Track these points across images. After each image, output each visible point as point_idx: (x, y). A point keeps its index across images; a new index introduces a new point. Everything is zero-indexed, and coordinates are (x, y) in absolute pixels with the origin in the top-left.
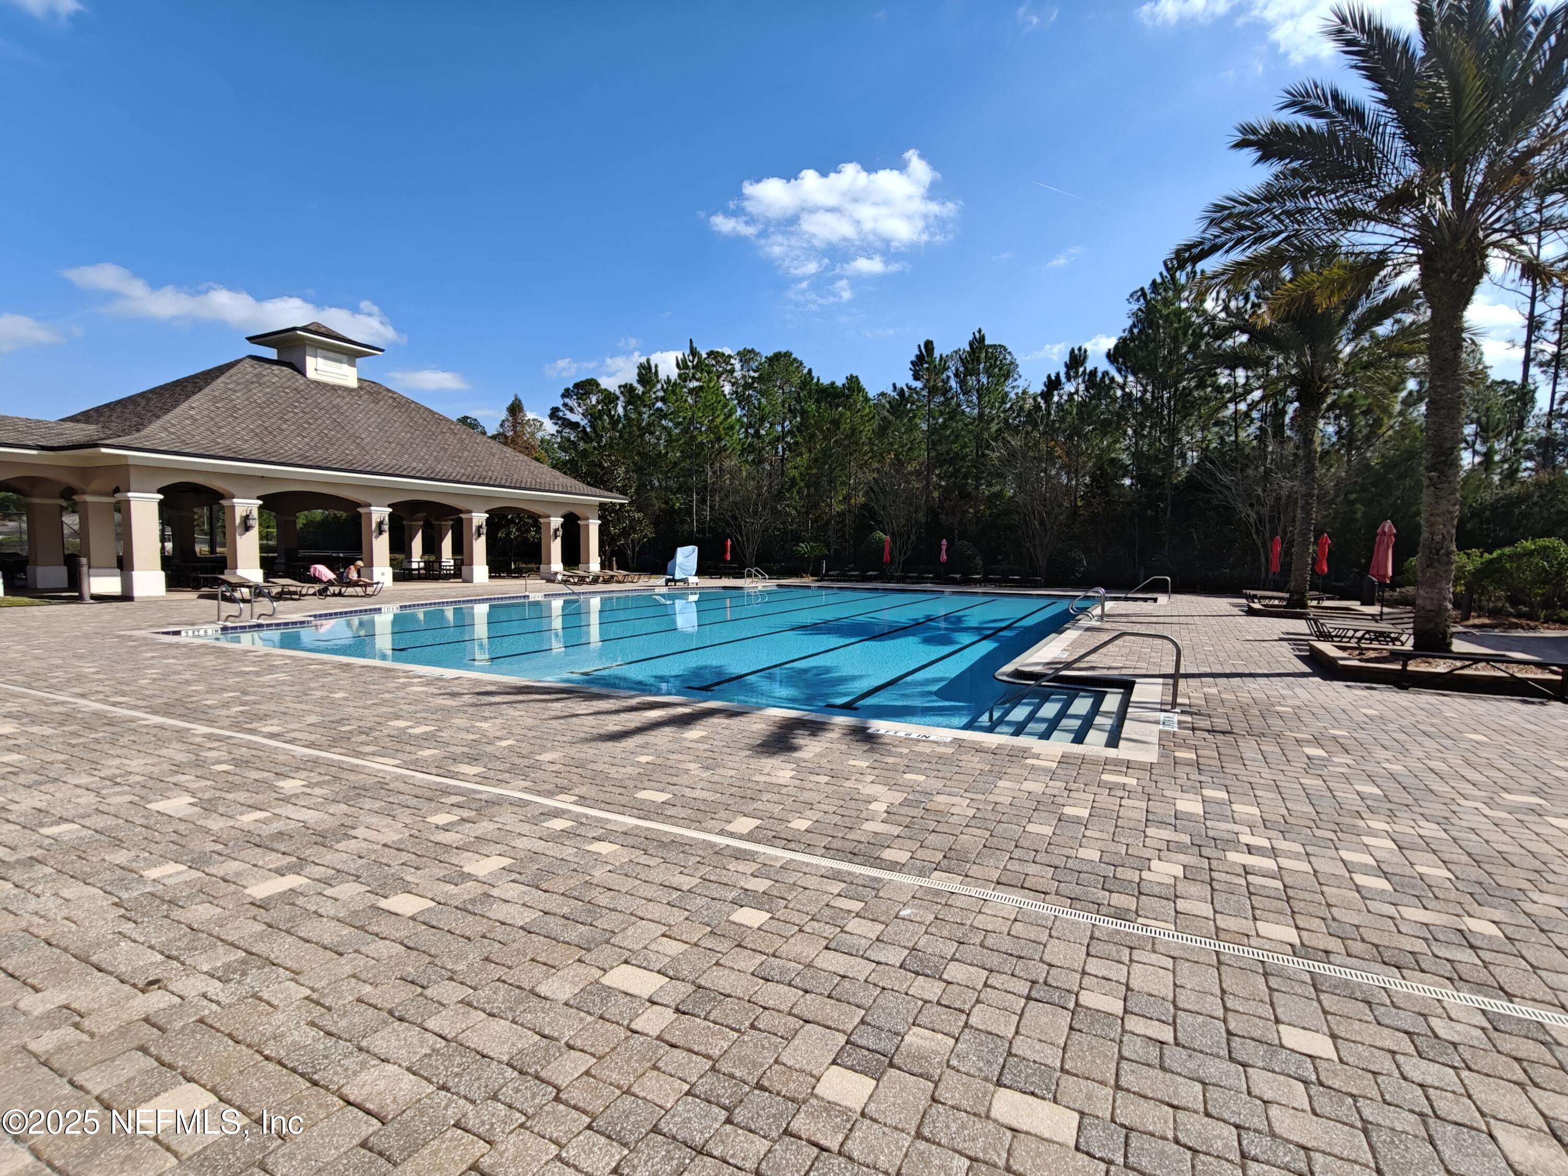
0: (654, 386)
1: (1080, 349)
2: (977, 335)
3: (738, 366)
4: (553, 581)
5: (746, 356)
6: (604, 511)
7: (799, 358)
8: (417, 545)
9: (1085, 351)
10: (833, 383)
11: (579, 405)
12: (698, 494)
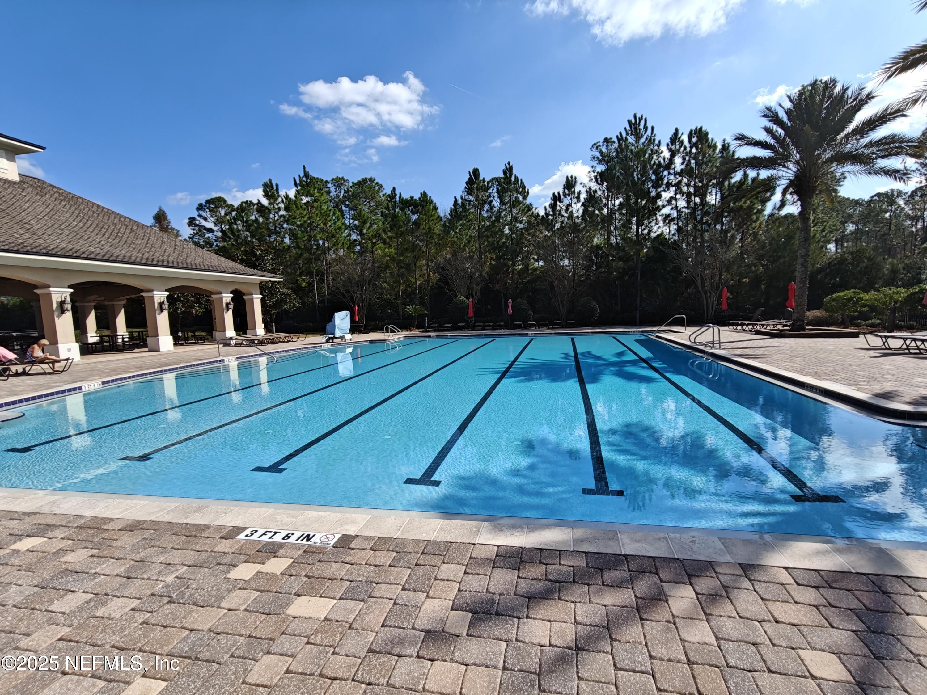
0: (277, 199)
1: (572, 177)
2: (508, 166)
3: (332, 189)
4: (229, 345)
5: (339, 182)
6: (263, 287)
7: (380, 183)
8: (91, 322)
9: (575, 178)
10: (412, 197)
11: (212, 216)
12: (317, 275)
